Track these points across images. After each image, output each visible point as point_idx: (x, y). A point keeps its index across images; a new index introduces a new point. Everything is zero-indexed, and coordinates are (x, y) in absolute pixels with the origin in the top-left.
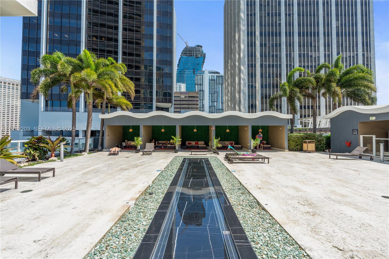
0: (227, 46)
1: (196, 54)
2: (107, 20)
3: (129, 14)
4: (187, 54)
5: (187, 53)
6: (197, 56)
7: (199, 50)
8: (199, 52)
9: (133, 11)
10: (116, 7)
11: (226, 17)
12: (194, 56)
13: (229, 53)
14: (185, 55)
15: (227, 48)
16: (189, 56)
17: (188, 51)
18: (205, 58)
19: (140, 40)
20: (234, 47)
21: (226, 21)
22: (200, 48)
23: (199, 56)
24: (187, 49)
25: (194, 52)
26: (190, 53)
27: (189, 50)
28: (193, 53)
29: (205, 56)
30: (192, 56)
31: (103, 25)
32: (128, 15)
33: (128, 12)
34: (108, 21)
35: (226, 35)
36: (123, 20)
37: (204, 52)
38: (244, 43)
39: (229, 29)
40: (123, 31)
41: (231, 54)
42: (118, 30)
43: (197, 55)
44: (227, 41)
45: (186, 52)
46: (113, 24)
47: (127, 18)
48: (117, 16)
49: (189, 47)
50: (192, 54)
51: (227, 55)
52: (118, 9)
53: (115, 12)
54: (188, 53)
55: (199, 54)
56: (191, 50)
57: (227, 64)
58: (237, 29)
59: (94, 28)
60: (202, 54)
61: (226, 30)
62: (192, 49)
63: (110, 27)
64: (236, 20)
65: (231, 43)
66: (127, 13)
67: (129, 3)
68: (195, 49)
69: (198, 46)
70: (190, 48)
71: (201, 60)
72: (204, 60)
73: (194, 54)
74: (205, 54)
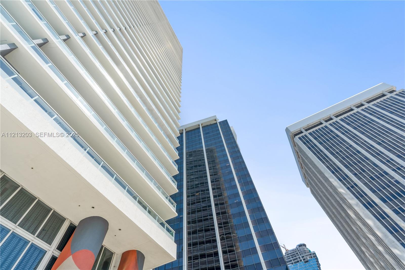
0: (344, 231)
1: (302, 257)
2: (206, 249)
3: (226, 234)
4: (291, 261)
5: (290, 259)
6: (306, 260)
7: (304, 250)
8: (305, 253)
9: (229, 230)
10: (212, 233)
11: (322, 201)
12: (301, 261)
13: (355, 238)
14: (290, 264)
15: (346, 234)
16: (295, 263)
17: (291, 257)
18: (317, 259)
19: (235, 261)
20: (357, 229)
21: (324, 205)
22: (304, 247)
23: (309, 259)
24: (288, 254)
25: (298, 255)
26: (294, 258)
27: (291, 254)
28: (297, 257)
29: (316, 256)
30: (298, 262)
31: (203, 256)
32: (225, 236)
33: (224, 233)
34: (208, 249)
35: (335, 219)
36: (221, 243)
37: (312, 251)
38: (369, 218)
39: (334, 211)
40: (223, 254)
41: (359, 238)
42: (218, 255)
43: (305, 257)
44: (340, 225)
45: (288, 259)
46: (212, 251)
47: (225, 240)
48: (215, 241)
49: (290, 251)
50: (299, 259)
51: (353, 243)
52: (215, 234)
53: (212, 237)
54: (292, 259)
55: (307, 255)
56: (294, 255)
57: (362, 255)
58: (345, 207)
59: (195, 261)
60: (311, 255)
61: (331, 213)
62: (294, 252)
63: (210, 255)
64: (338, 199)
65: (349, 226)
66: (223, 235)
67: (223, 225)
68: (298, 251)
69: (300, 246)
70: (292, 252)
71: (312, 263)
72: (318, 261)
73: (299, 258)
74: (315, 254)
